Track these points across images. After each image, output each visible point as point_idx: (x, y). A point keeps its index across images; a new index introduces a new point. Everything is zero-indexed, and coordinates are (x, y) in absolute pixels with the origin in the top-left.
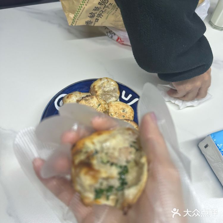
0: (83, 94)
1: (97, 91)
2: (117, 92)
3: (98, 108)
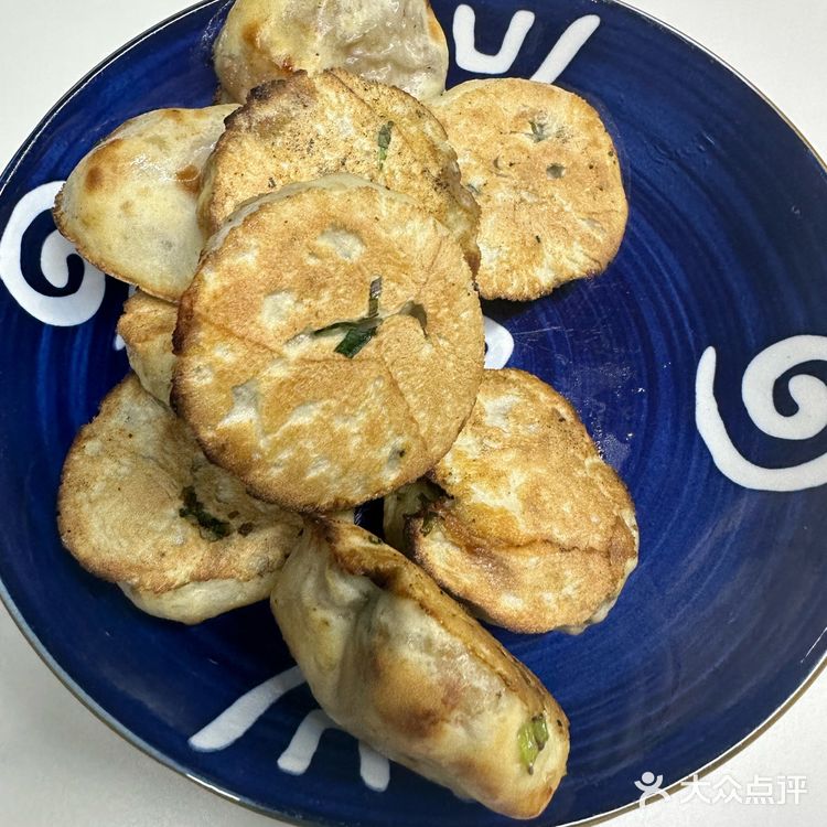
1: (288, 60)
2: (422, 25)
3: (385, 164)
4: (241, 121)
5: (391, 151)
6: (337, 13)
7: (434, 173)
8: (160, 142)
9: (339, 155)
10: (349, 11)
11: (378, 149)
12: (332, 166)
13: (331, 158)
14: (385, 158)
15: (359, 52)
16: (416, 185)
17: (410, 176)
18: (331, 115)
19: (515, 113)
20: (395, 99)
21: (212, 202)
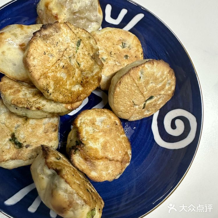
0: (28, 28)
1: (57, 14)
2: (96, 9)
3: (78, 51)
4: (38, 34)
5: (80, 47)
6: (72, 3)
7: (91, 55)
8: (15, 35)
9: (65, 47)
10: (76, 3)
11: (76, 46)
12: (63, 50)
13: (62, 48)
14: (78, 49)
15: (77, 15)
16: (86, 58)
17: (84, 55)
18: (64, 36)
19: (118, 39)
20: (83, 33)
21: (27, 56)
